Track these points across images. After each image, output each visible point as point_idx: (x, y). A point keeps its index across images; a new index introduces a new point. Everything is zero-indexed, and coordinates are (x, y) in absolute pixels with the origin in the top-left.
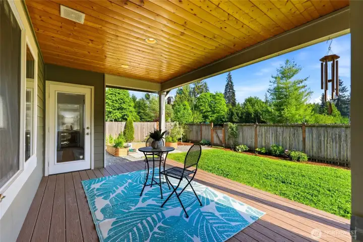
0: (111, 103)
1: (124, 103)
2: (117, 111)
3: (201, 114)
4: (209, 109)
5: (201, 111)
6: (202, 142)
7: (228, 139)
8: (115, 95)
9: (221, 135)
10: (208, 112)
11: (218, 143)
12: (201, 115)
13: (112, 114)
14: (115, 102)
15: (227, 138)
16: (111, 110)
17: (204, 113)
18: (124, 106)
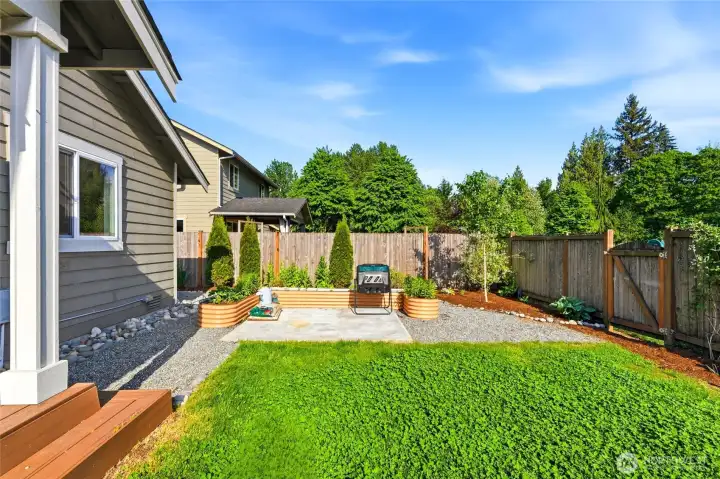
0: (376, 200)
1: (404, 197)
2: (388, 215)
3: (641, 217)
4: (673, 202)
5: (639, 209)
6: (560, 304)
7: (694, 306)
8: (386, 180)
9: (652, 284)
10: (670, 209)
11: (638, 316)
12: (640, 220)
13: (379, 222)
14: (385, 196)
15: (684, 298)
16: (376, 213)
17: (651, 212)
18: (403, 203)
